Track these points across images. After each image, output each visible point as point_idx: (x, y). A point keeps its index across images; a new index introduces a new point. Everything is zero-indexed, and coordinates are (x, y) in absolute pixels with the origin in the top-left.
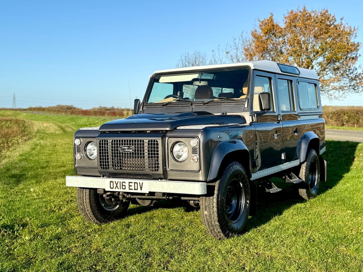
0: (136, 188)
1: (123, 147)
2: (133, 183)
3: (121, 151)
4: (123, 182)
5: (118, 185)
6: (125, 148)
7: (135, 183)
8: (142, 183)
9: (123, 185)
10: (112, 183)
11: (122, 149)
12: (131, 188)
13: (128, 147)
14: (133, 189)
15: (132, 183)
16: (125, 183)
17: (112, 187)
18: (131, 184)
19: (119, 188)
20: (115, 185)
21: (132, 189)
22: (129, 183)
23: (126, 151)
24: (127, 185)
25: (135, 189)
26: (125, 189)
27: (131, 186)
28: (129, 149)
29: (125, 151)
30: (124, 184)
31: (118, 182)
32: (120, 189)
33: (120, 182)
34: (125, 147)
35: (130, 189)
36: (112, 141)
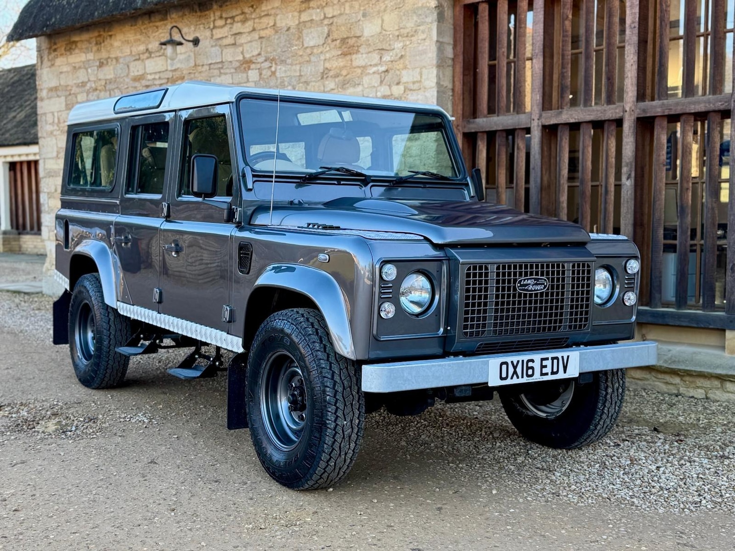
1: (525, 280)
2: (550, 359)
3: (520, 289)
4: (529, 361)
5: (519, 370)
6: (529, 282)
7: (553, 359)
8: (568, 357)
9: (528, 368)
10: (504, 367)
11: (521, 286)
12: (544, 371)
13: (535, 279)
14: (550, 374)
15: (547, 359)
16: (532, 361)
17: (504, 375)
18: (544, 363)
19: (520, 375)
20: (511, 370)
21: (547, 374)
22: (542, 360)
24: (537, 365)
27: (546, 366)
28: (536, 284)
30: (530, 364)
31: (518, 362)
32: (522, 377)
33: (523, 361)
34: (528, 279)
35: (542, 374)
36: (498, 268)
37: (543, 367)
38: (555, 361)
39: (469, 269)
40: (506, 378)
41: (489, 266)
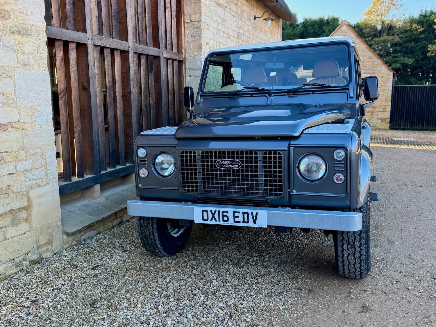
0: (246, 220)
1: (222, 161)
2: (241, 213)
3: (219, 167)
4: (223, 212)
5: (216, 216)
6: (226, 162)
7: (244, 213)
8: (257, 214)
9: (223, 216)
10: (205, 213)
11: (219, 165)
12: (237, 219)
13: (230, 161)
14: (241, 222)
15: (239, 212)
16: (227, 212)
17: (205, 218)
18: (237, 215)
19: (217, 219)
20: (210, 216)
21: (239, 222)
22: (235, 212)
23: (227, 168)
24: (231, 215)
25: (244, 222)
26: (227, 221)
27: (238, 217)
28: (231, 164)
29: (224, 167)
30: (225, 214)
31: (215, 211)
32: (219, 221)
33: (219, 211)
34: (225, 161)
35: (235, 221)
36: (203, 153)
37: (235, 217)
38: (246, 215)
39: (182, 153)
40: (207, 220)
41: (196, 152)
